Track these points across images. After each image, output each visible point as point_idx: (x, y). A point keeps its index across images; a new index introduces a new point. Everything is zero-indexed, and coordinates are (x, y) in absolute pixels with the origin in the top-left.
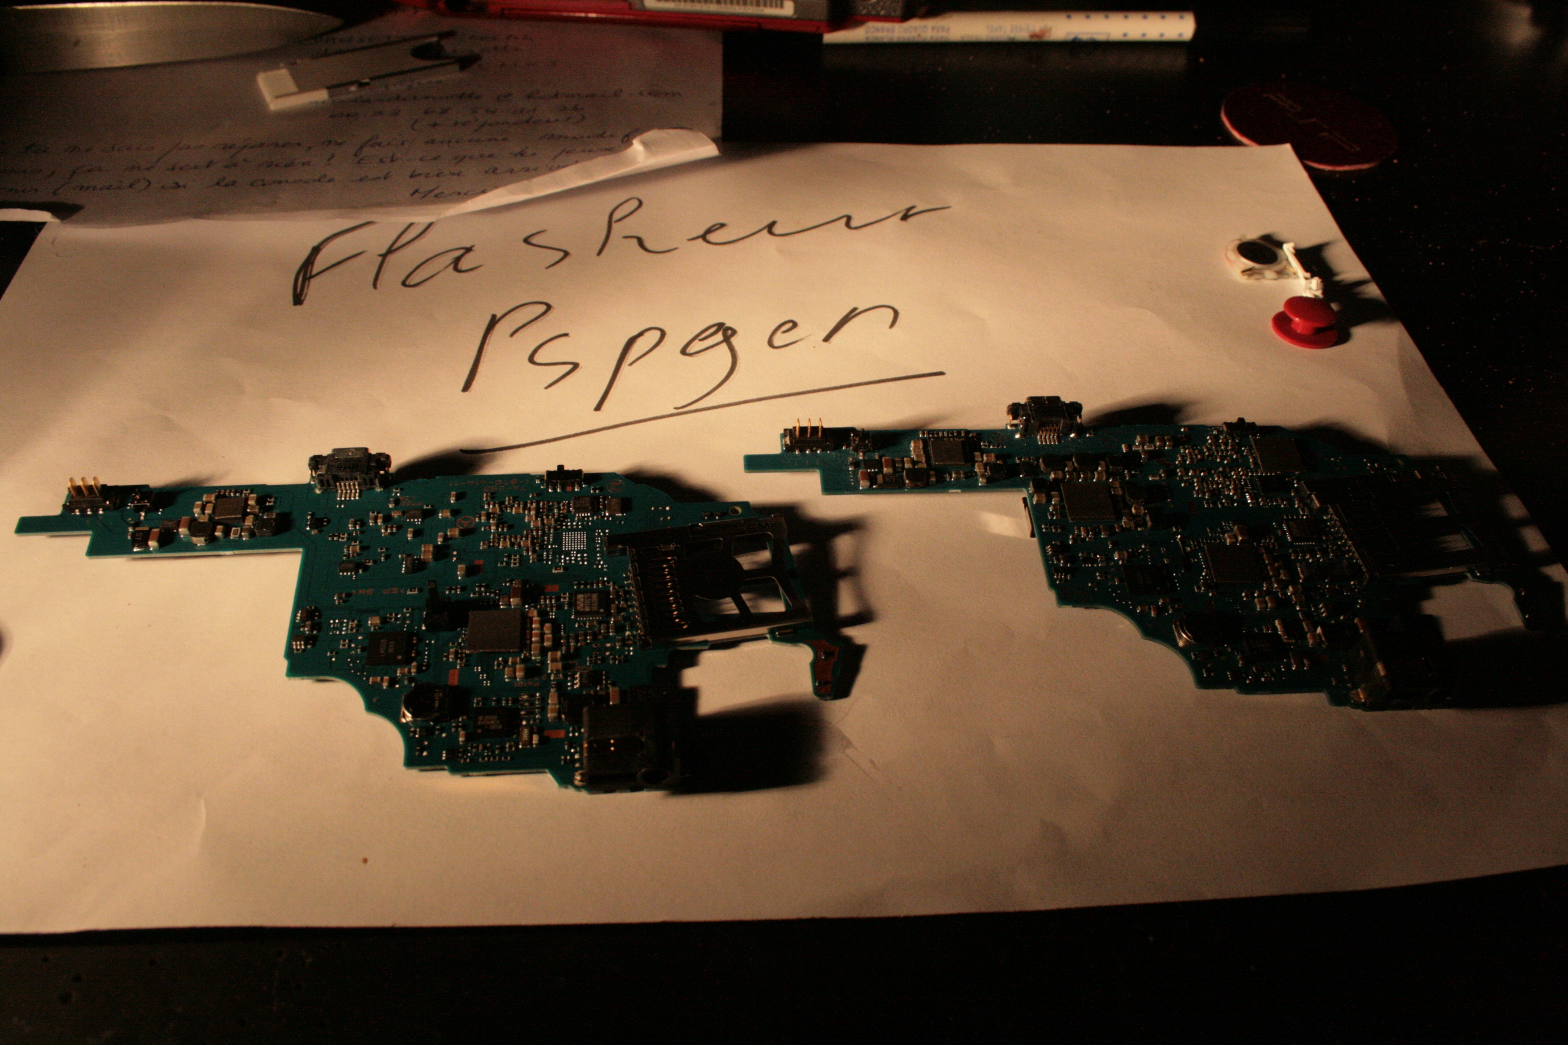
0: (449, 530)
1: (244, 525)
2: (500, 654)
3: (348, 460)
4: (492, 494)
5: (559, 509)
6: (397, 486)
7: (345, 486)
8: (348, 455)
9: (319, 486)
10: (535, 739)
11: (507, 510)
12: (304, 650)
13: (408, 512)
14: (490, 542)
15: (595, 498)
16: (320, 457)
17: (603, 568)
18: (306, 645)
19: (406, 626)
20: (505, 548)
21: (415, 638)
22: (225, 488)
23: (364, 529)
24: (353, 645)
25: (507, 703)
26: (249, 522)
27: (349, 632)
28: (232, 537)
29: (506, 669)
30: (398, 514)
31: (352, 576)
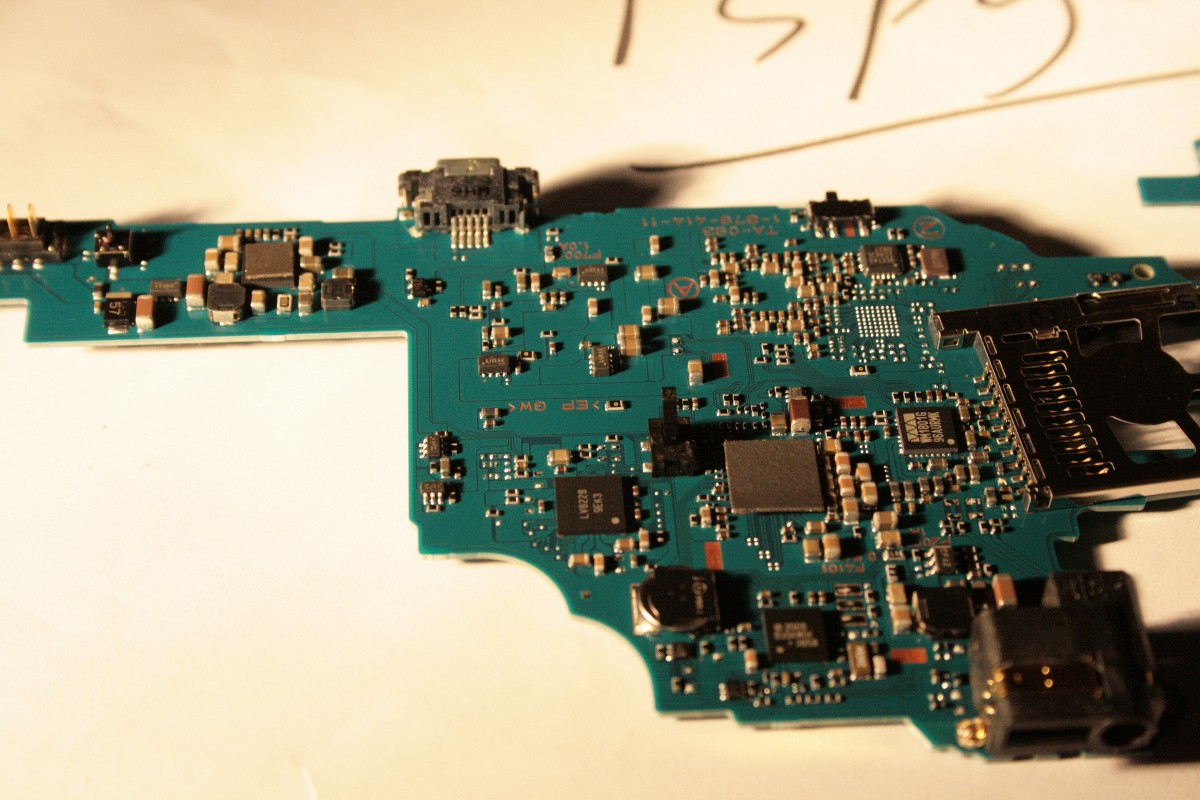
0: (660, 301)
1: (298, 291)
2: (787, 515)
3: (469, 180)
4: (720, 240)
5: (841, 268)
6: (550, 225)
7: (466, 223)
8: (468, 171)
9: (420, 224)
10: (879, 664)
11: (750, 267)
12: (442, 508)
13: (582, 269)
14: (732, 323)
15: (900, 250)
16: (417, 173)
17: (935, 369)
18: (445, 498)
19: (613, 465)
20: (759, 332)
21: (634, 487)
22: (253, 226)
23: (507, 298)
24: (527, 499)
25: (817, 601)
26: (306, 284)
27: (516, 475)
28: (280, 310)
29: (805, 543)
30: (564, 274)
31: (503, 380)
